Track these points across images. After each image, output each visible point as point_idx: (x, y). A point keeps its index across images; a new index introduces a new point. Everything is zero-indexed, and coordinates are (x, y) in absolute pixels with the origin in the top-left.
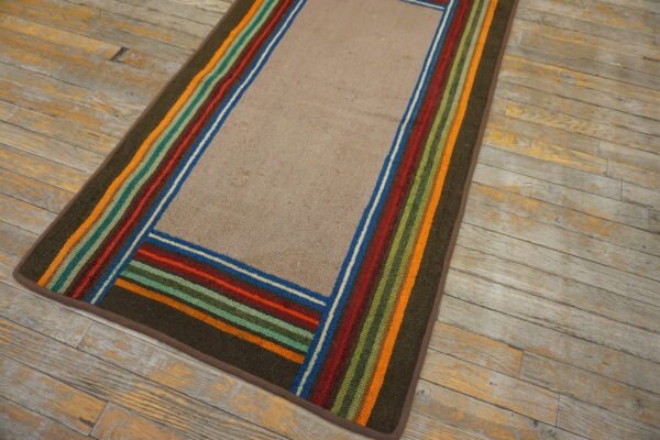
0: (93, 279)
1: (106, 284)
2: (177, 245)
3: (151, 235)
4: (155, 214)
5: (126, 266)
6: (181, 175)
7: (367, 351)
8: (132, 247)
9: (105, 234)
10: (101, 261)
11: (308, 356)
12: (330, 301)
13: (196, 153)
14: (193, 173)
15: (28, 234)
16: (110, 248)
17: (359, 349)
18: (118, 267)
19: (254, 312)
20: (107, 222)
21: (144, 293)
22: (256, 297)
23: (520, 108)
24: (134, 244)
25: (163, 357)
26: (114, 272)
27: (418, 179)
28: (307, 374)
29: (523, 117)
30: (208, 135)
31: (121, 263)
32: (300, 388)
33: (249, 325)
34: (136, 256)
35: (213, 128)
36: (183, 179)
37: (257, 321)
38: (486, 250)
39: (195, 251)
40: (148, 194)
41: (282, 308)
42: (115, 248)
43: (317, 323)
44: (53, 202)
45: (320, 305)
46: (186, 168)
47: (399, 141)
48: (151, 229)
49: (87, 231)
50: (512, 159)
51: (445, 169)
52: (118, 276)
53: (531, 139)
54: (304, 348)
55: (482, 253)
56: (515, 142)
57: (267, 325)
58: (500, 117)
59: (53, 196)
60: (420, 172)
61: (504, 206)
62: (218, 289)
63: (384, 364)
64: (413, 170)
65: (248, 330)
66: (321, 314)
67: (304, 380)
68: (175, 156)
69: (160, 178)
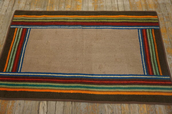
0: (165, 81)
1: (164, 77)
2: (144, 66)
3: (146, 74)
4: (140, 77)
5: (157, 75)
6: (125, 77)
7: (144, 20)
8: (152, 77)
9: (152, 86)
10: (159, 82)
11: (152, 29)
12: (138, 29)
13: (116, 76)
14: (123, 74)
15: (165, 110)
16: (155, 82)
17: (144, 21)
18: (158, 77)
19: (149, 42)
20: (149, 88)
21: (160, 67)
22: (146, 43)
23: (67, 5)
24: (150, 77)
25: (168, 56)
26: (160, 77)
27: (100, 21)
28: (155, 28)
29: (70, 4)
30: (108, 76)
31: (157, 77)
32: (158, 28)
33: (152, 41)
34: (153, 75)
35: (105, 76)
36: (126, 75)
37: (151, 41)
38: (111, 6)
39: (144, 61)
40: (136, 82)
41: (145, 37)
42: (154, 81)
43: (144, 30)
44: (152, 110)
45: (140, 30)
46: (122, 77)
47: (89, 27)
48: (145, 75)
49: (155, 92)
50: (84, 5)
51: (94, 16)
52: (160, 76)
53: (76, 3)
54: (150, 30)
55: (112, 6)
56: (79, 5)
57: (150, 38)
58: (72, 9)
59: (150, 112)
60: (97, 21)
61: (99, 5)
62: (149, 51)
63: (144, 16)
64: (97, 22)
65: (153, 41)
66: (142, 30)
67: (156, 28)
68: (120, 82)
69: (129, 82)
